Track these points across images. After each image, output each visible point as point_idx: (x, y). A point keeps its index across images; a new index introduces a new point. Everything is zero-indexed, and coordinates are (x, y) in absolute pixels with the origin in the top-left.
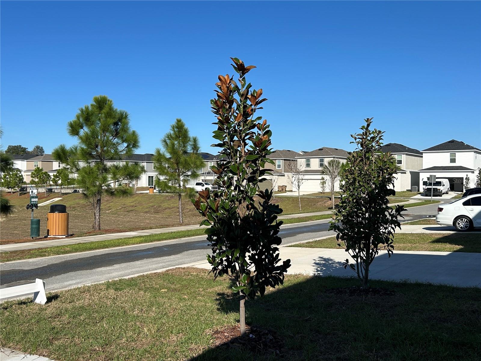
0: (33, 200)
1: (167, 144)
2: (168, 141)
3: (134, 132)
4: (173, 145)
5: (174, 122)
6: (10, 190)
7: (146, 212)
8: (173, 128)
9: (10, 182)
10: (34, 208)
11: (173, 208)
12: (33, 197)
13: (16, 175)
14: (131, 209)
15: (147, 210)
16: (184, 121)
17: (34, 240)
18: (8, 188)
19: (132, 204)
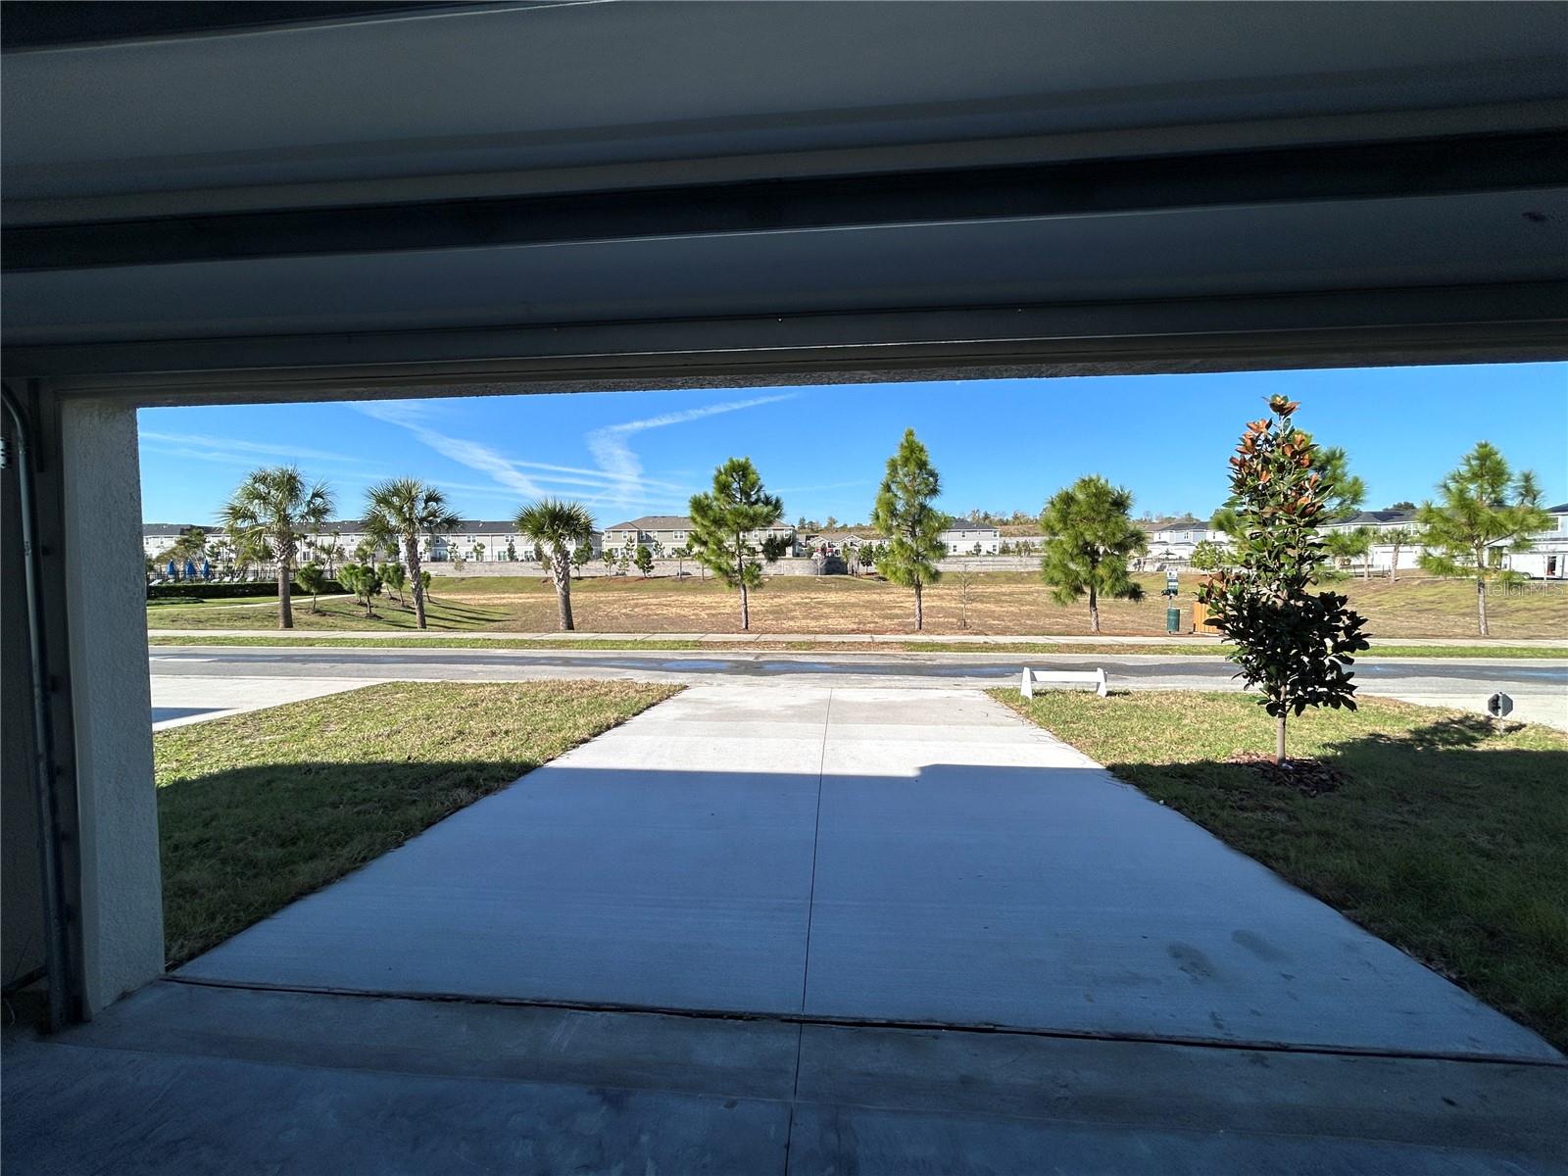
0: (1170, 584)
1: (1449, 489)
2: (1453, 486)
3: (1356, 480)
4: (1462, 492)
5: (1472, 450)
6: (1206, 572)
7: (1464, 615)
8: (1468, 460)
9: (1205, 561)
10: (1172, 594)
11: (1538, 609)
12: (1171, 581)
13: (1214, 551)
14: (1427, 606)
15: (1468, 610)
16: (1494, 445)
17: (1171, 635)
18: (1203, 569)
19: (1432, 599)
